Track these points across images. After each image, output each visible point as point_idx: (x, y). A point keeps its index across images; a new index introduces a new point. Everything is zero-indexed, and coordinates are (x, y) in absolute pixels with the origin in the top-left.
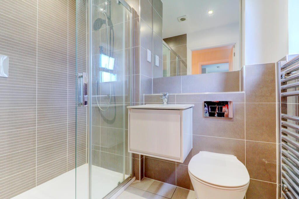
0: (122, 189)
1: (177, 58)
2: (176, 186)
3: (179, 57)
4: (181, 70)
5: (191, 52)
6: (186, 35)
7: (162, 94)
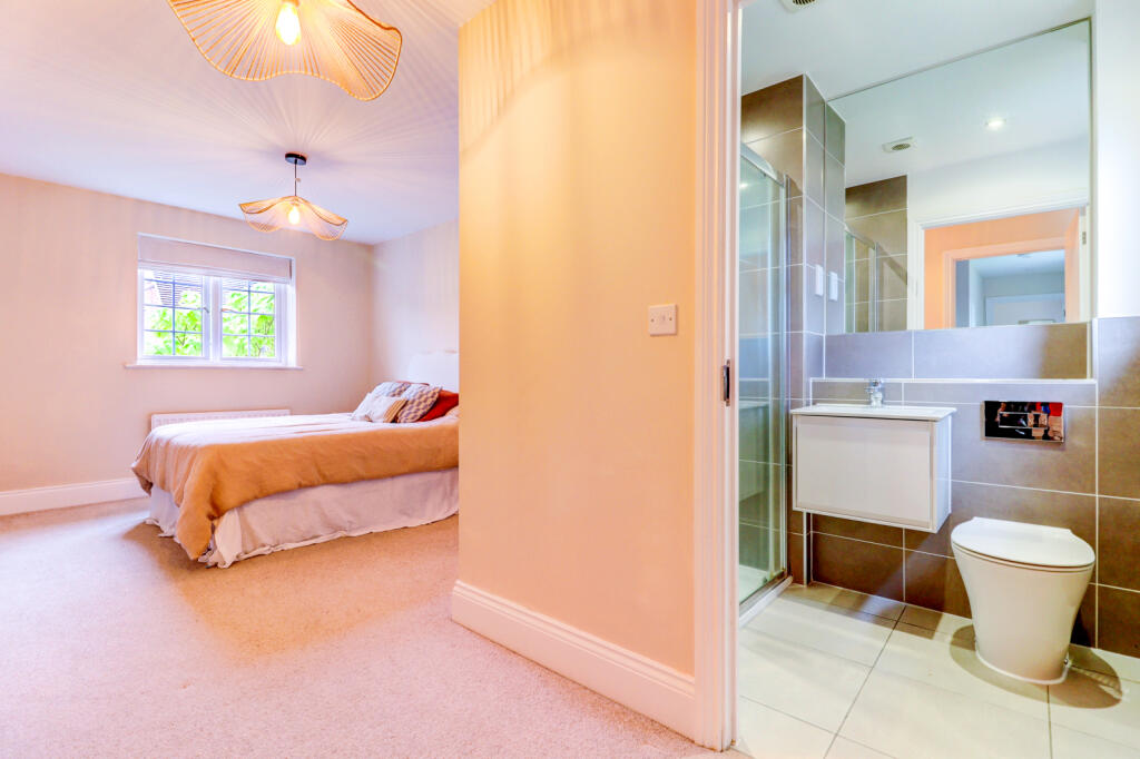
0: (772, 593)
1: (872, 252)
2: (904, 604)
3: (879, 250)
4: (887, 290)
5: (923, 232)
6: (905, 177)
7: (867, 381)
